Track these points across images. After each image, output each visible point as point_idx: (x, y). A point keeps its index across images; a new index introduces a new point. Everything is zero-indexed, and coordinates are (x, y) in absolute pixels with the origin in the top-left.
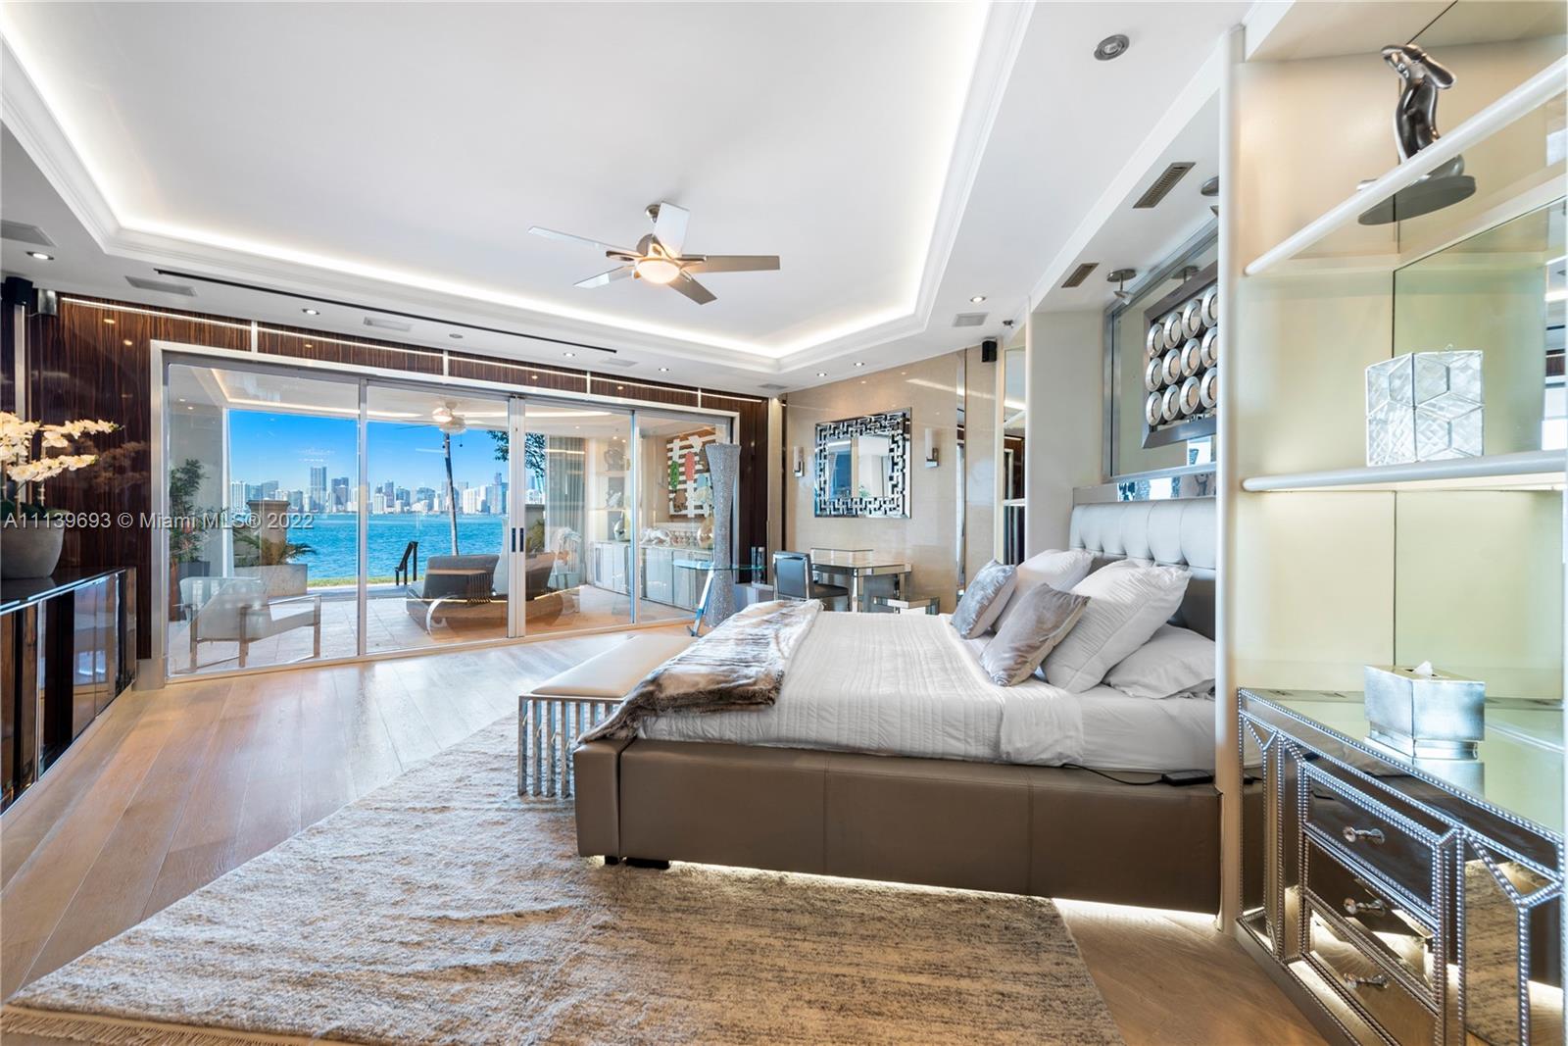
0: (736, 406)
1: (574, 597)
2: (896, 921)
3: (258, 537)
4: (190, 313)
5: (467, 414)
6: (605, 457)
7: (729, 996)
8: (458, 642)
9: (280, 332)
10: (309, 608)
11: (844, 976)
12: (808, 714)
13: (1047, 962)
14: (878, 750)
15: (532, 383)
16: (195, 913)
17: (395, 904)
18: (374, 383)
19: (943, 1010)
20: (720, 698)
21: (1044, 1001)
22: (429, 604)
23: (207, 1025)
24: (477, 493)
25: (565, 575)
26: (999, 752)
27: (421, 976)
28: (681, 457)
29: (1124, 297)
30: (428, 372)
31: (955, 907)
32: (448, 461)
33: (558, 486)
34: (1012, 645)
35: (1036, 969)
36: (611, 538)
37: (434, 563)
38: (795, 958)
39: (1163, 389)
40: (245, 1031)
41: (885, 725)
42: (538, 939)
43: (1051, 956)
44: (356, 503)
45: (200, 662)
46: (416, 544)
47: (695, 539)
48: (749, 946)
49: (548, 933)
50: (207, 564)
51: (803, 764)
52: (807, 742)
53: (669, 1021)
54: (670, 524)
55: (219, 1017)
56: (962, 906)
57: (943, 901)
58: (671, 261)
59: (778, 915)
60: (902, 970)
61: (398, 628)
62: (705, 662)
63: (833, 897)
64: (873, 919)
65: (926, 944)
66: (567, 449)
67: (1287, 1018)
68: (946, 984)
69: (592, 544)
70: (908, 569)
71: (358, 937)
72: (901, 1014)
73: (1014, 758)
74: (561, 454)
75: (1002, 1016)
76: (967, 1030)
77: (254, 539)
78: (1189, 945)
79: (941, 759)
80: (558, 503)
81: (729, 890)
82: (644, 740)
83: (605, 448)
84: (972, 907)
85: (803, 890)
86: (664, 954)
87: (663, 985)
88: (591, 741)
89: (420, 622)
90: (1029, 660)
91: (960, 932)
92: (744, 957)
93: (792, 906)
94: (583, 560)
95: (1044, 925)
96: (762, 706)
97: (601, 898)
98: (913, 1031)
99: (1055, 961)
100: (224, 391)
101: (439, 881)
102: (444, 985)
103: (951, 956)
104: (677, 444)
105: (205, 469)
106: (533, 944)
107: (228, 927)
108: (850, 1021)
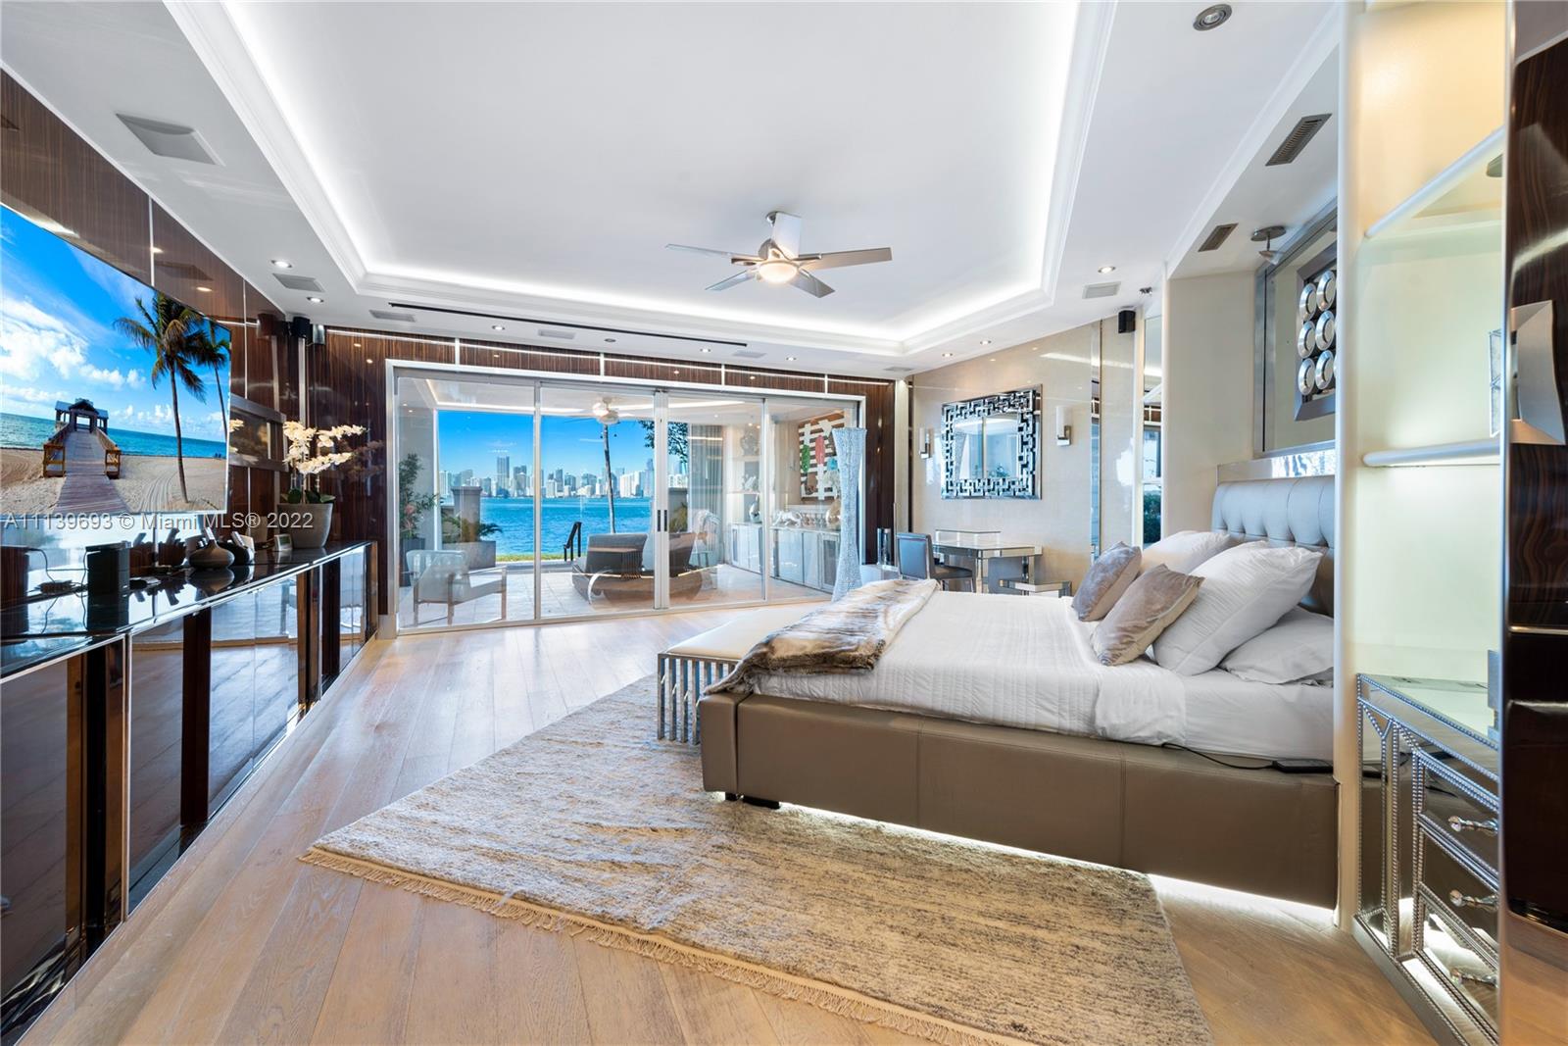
0: (863, 390)
1: (712, 575)
2: (982, 875)
3: (459, 518)
4: (412, 336)
5: (621, 408)
6: (741, 442)
7: (821, 912)
8: (614, 610)
9: (475, 346)
10: (499, 578)
11: (926, 911)
12: (906, 681)
13: (1130, 928)
14: (972, 718)
15: (673, 378)
16: (425, 802)
17: (562, 811)
18: (548, 385)
19: (1015, 951)
20: (825, 662)
21: (1119, 958)
22: (590, 577)
23: (435, 878)
24: (632, 478)
25: (706, 554)
26: (1094, 727)
27: (580, 864)
28: (812, 441)
29: (1271, 256)
30: (588, 374)
31: (1044, 870)
32: (607, 453)
33: (699, 472)
34: (1120, 625)
35: (1117, 931)
36: (747, 520)
37: (594, 542)
38: (882, 892)
39: (1315, 354)
40: (459, 884)
41: (979, 695)
42: (668, 849)
43: (1136, 923)
44: (532, 488)
45: (420, 620)
46: (580, 524)
47: (824, 520)
48: (843, 877)
49: (676, 846)
50: (423, 540)
51: (897, 724)
52: (903, 706)
53: (769, 923)
54: (802, 506)
55: (442, 873)
56: (1051, 870)
57: (1032, 864)
58: (789, 262)
59: (872, 856)
60: (981, 914)
61: (566, 598)
62: (814, 629)
63: (925, 848)
64: (961, 870)
65: (1008, 896)
66: (707, 436)
67: (1394, 1013)
68: (1023, 931)
69: (730, 525)
70: (1038, 551)
71: (535, 831)
72: (974, 948)
73: (1109, 733)
74: (702, 441)
75: (1074, 964)
76: (1036, 970)
77: (456, 519)
78: (1296, 934)
79: (1035, 730)
80: (699, 487)
81: (831, 832)
82: (758, 695)
83: (741, 434)
84: (1061, 872)
85: (898, 839)
86: (769, 873)
87: (767, 896)
88: (714, 693)
89: (583, 593)
90: (1136, 640)
91: (1045, 891)
92: (838, 885)
93: (884, 851)
94: (721, 541)
95: (1133, 896)
96: (862, 671)
97: (720, 826)
98: (984, 963)
99: (1139, 928)
100: (435, 396)
101: (595, 798)
102: (596, 873)
103: (1032, 910)
104: (808, 428)
105: (421, 461)
106: (664, 852)
107: (447, 814)
108: (925, 946)
